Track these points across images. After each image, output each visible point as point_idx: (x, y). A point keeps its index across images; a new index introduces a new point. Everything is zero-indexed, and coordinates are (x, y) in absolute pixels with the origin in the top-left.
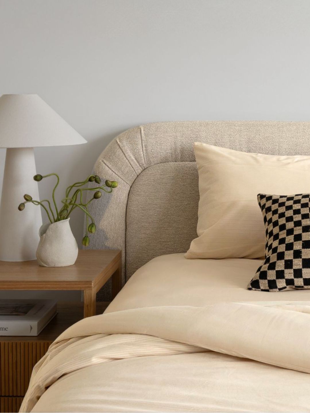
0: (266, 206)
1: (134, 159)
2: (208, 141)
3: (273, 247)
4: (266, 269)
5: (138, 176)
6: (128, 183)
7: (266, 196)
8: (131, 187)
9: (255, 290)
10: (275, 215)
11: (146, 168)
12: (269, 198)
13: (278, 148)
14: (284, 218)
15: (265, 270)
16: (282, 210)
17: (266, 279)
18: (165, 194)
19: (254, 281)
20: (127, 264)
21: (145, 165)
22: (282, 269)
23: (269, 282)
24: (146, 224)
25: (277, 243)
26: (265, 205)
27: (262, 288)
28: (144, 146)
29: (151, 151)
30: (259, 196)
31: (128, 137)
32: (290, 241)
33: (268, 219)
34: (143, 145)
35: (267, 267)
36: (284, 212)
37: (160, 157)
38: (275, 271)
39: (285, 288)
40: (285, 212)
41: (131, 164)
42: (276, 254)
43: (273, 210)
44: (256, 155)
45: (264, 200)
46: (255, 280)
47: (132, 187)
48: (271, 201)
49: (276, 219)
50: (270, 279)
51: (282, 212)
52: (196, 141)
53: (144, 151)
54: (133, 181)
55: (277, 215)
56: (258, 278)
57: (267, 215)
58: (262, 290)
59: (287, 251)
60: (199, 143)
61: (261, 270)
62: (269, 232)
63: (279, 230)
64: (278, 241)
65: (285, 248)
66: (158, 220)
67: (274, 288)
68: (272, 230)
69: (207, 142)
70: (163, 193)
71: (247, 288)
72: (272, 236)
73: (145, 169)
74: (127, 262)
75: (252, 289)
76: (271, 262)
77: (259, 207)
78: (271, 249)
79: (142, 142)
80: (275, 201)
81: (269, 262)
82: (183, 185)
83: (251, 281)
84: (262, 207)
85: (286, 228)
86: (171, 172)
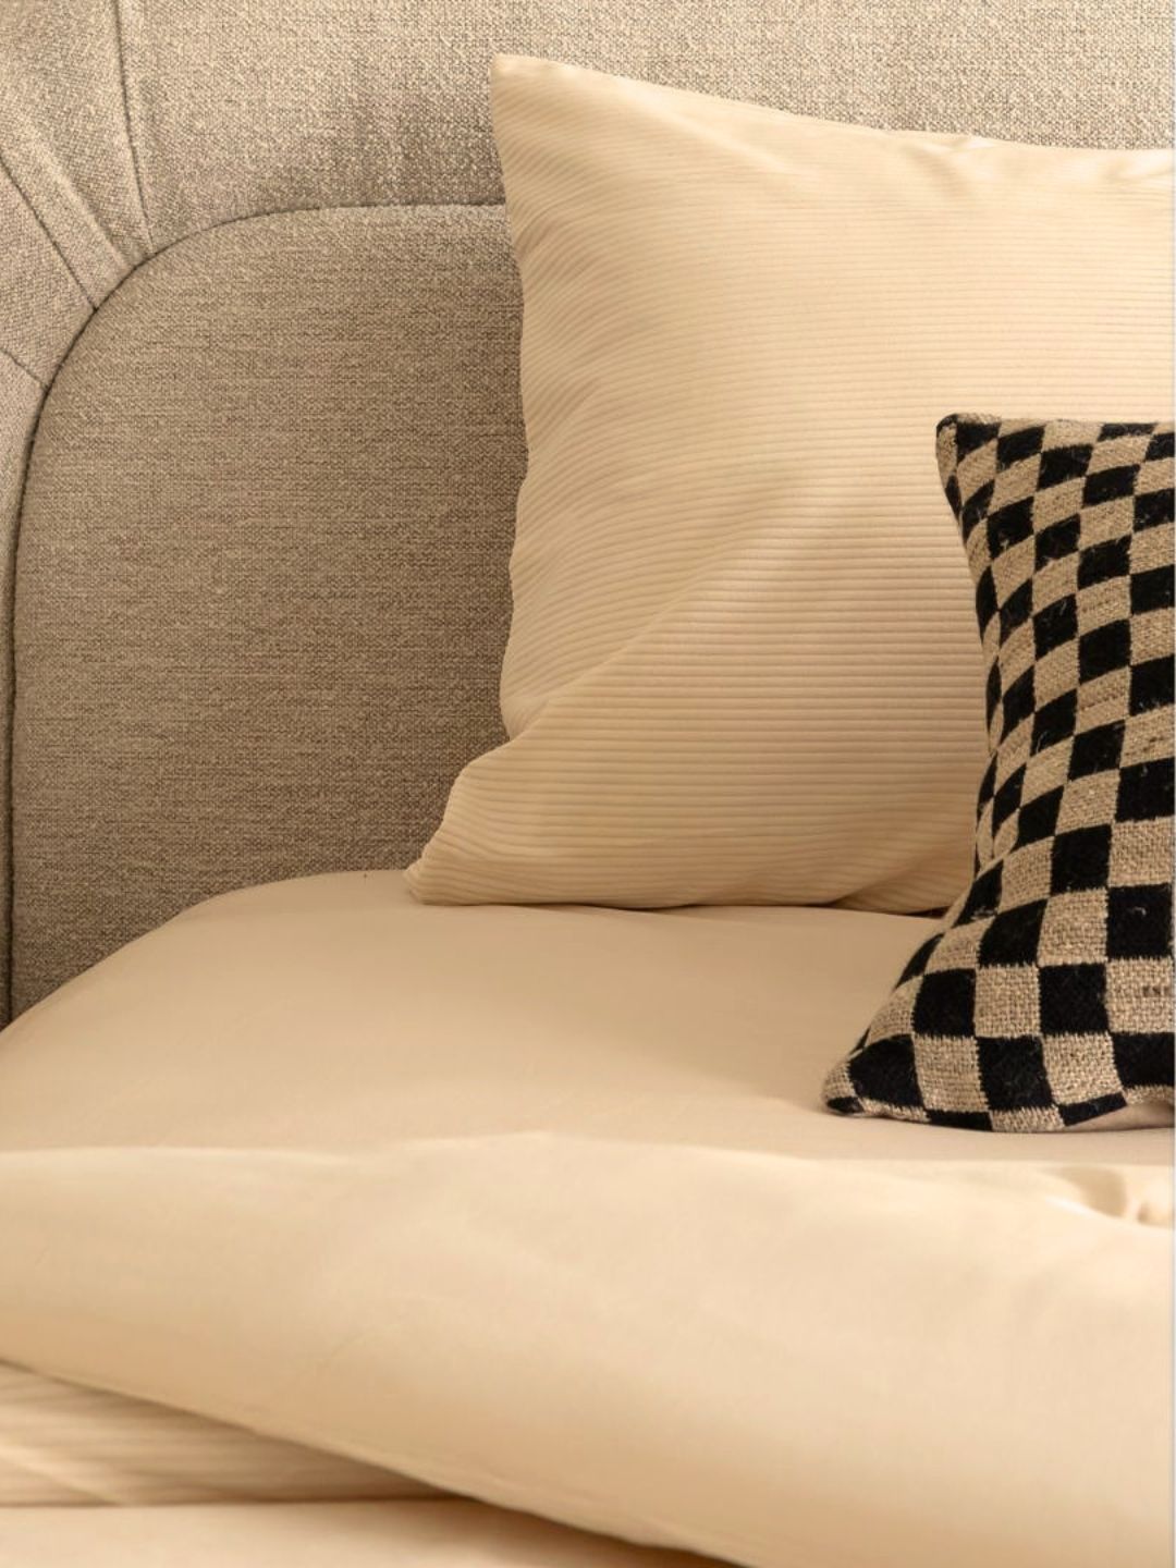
0: (996, 504)
1: (65, 182)
2: (597, 54)
3: (1025, 799)
4: (969, 960)
5: (96, 310)
6: (26, 361)
7: (1003, 432)
8: (47, 392)
9: (884, 1116)
10: (1051, 563)
11: (151, 250)
12: (1020, 444)
13: (1124, 101)
14: (1123, 583)
15: (962, 965)
16: (1109, 523)
17: (967, 1029)
18: (285, 438)
19: (874, 1046)
20: (16, 956)
21: (143, 231)
22: (1090, 961)
23: (991, 1052)
24: (151, 661)
25: (1056, 761)
26: (986, 491)
27: (934, 1098)
28: (134, 92)
29: (190, 129)
30: (951, 432)
31: (24, 23)
32: (1157, 745)
33: (1001, 599)
34: (130, 81)
35: (977, 944)
36: (1117, 535)
37: (253, 168)
38: (1032, 973)
39: (1113, 1103)
40: (1126, 541)
41: (43, 225)
42: (1045, 845)
43: (1040, 523)
44: (955, 144)
45: (984, 458)
46: (884, 1043)
47: (54, 391)
48: (1033, 463)
49: (1062, 593)
50: (996, 1035)
51: (1107, 538)
52: (516, 46)
53: (139, 128)
54: (64, 346)
55: (1070, 564)
56: (906, 1027)
57: (998, 565)
58: (939, 1118)
59: (1129, 823)
60: (533, 62)
61: (934, 965)
62: (1004, 688)
63: (1076, 672)
64: (1065, 747)
65: (1112, 801)
66: (241, 629)
67: (1028, 1104)
68: (1029, 676)
69: (591, 58)
70: (273, 433)
71: (822, 1103)
72: (1025, 715)
73: (146, 259)
74: (20, 939)
75: (861, 1109)
76: (1008, 902)
77: (949, 508)
78: (1012, 810)
79: (122, 63)
80: (1064, 463)
81: (994, 903)
82: (421, 376)
83: (853, 1045)
84: (968, 508)
85: (1129, 653)
86: (334, 277)
